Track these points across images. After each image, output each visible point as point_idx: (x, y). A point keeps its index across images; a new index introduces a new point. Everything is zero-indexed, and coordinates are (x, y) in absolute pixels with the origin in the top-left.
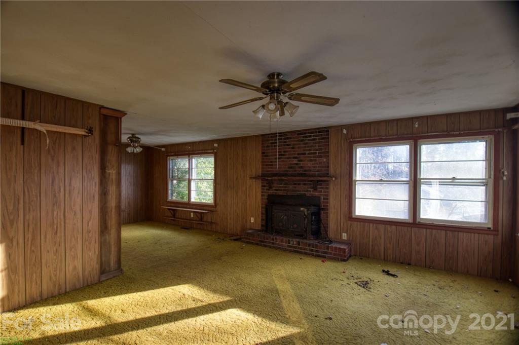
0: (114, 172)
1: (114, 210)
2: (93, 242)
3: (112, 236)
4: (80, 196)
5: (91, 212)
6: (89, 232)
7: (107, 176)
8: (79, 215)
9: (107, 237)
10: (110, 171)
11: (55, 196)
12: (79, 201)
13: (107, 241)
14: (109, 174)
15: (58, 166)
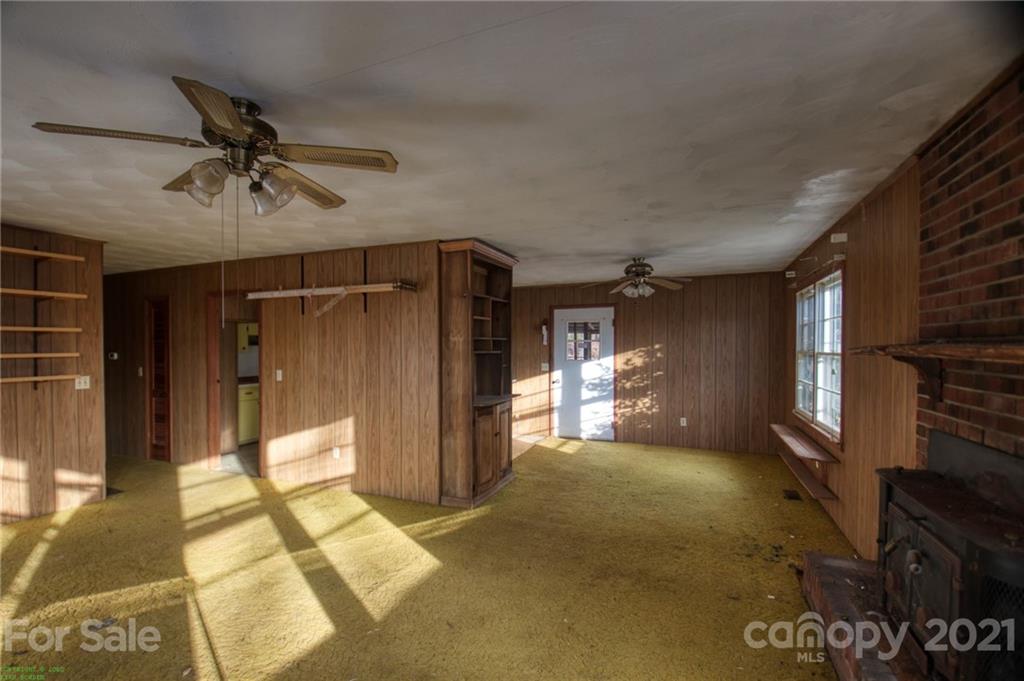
0: (461, 340)
1: (460, 401)
2: (431, 442)
3: (458, 441)
4: (417, 375)
5: (428, 398)
6: (426, 426)
7: (452, 346)
8: (415, 401)
9: (452, 441)
10: (456, 339)
11: (392, 372)
12: (415, 379)
13: (452, 446)
14: (455, 343)
15: (395, 334)
